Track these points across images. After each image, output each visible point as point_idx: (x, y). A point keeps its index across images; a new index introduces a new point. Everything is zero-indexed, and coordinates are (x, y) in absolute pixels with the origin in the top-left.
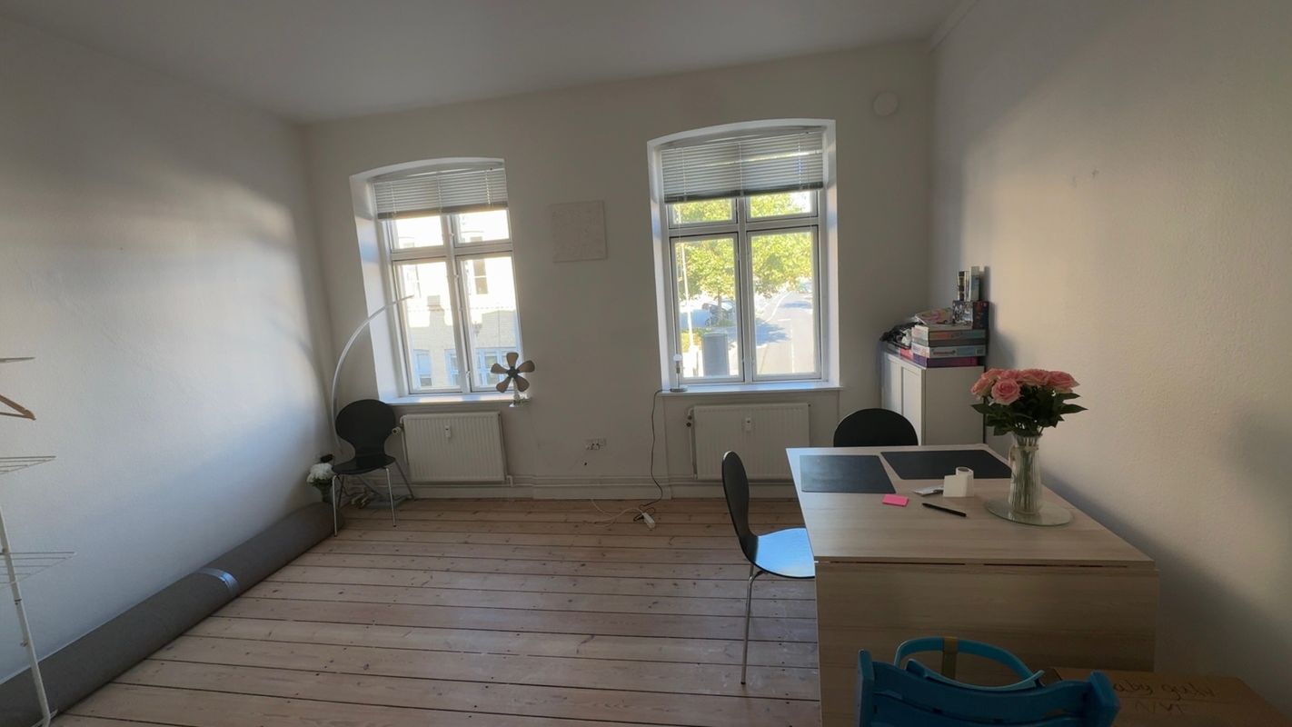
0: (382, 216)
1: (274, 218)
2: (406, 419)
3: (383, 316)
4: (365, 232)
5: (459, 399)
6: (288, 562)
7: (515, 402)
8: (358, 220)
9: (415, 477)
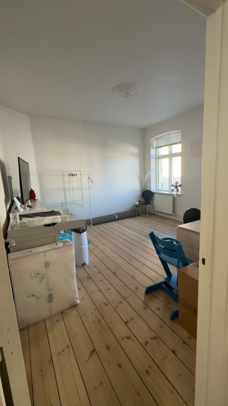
0: (157, 148)
1: (135, 150)
2: (155, 195)
3: (154, 171)
4: (153, 151)
5: (168, 193)
6: (127, 218)
7: (176, 195)
8: (151, 149)
9: (155, 209)
